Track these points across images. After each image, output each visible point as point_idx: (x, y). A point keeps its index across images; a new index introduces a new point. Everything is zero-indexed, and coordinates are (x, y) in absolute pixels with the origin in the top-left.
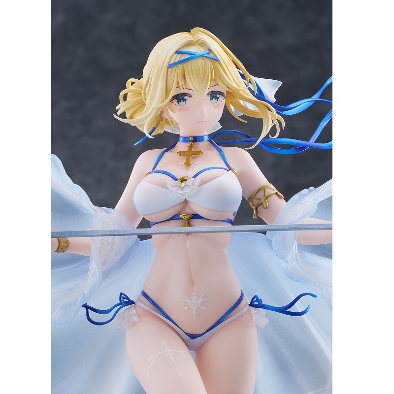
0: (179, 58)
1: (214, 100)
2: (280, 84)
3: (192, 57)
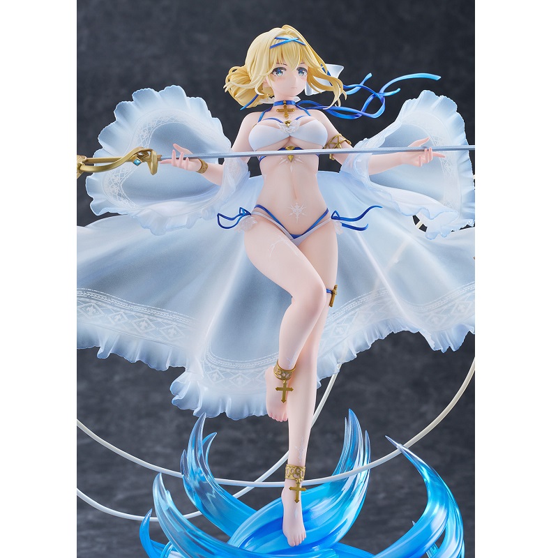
0: (277, 42)
1: (301, 74)
2: (342, 68)
3: (286, 41)
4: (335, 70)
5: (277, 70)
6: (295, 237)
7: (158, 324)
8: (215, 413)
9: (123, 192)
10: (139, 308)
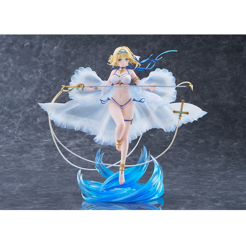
3: (122, 52)
4: (138, 58)
5: (120, 60)
6: (121, 106)
7: (91, 123)
8: (108, 144)
9: (78, 92)
10: (85, 119)
